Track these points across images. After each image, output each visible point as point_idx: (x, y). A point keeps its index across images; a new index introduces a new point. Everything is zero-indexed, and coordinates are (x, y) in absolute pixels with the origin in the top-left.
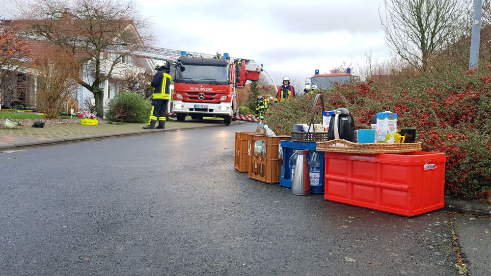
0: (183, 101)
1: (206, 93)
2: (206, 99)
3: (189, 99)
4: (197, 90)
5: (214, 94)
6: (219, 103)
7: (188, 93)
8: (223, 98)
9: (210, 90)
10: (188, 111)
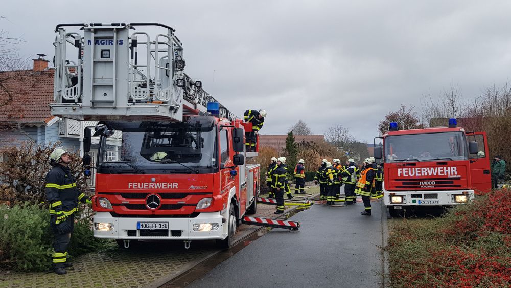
0: (115, 215)
1: (165, 195)
2: (164, 207)
3: (125, 209)
4: (144, 187)
5: (183, 195)
6: (195, 214)
7: (124, 195)
8: (204, 204)
9: (174, 186)
10: (125, 236)
